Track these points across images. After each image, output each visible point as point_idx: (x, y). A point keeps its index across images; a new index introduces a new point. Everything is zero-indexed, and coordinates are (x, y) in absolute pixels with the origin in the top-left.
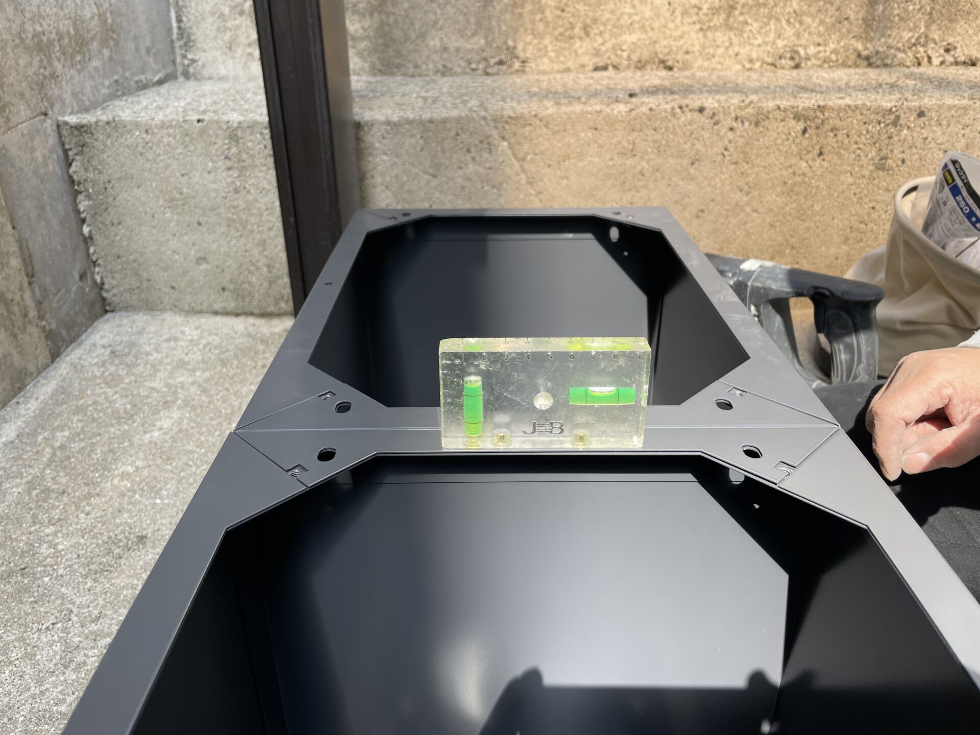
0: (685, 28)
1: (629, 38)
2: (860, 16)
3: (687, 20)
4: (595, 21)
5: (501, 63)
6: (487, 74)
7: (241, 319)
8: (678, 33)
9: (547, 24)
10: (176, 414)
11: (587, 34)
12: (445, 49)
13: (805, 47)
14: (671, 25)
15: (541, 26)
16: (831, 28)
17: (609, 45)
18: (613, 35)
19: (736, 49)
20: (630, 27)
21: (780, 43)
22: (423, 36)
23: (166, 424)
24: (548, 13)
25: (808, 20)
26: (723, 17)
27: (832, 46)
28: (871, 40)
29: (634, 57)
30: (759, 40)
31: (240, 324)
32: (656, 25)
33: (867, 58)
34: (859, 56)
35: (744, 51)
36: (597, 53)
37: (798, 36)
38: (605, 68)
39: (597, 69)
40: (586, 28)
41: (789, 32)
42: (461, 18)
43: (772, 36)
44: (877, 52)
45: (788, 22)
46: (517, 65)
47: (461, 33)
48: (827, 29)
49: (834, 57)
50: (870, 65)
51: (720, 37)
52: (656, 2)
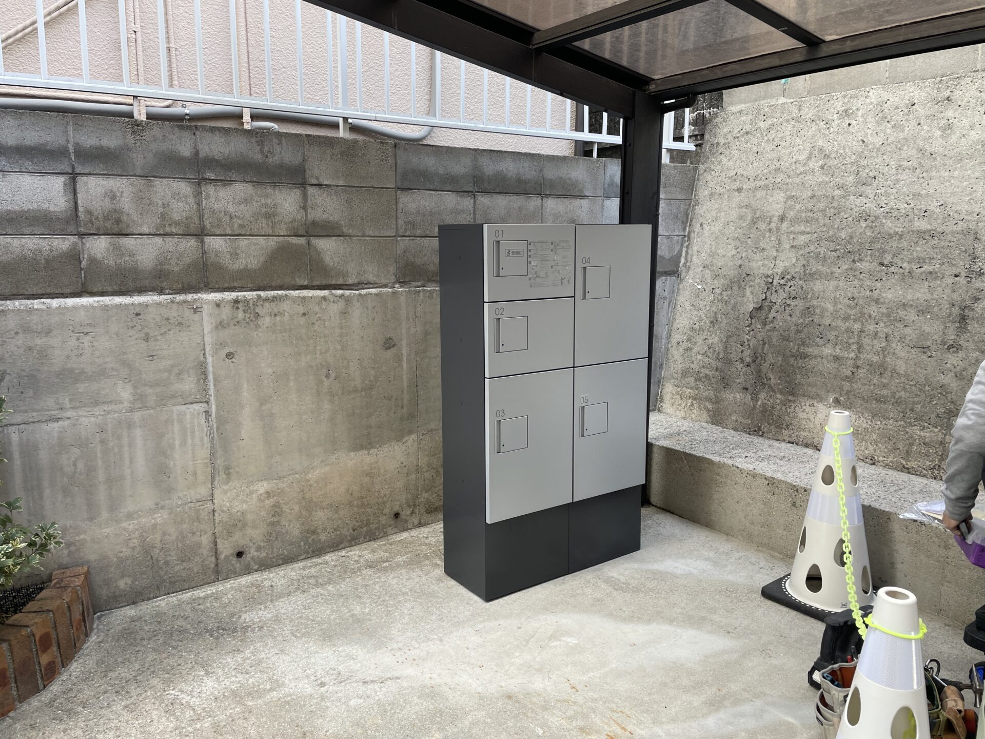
1: (803, 434)
2: (905, 449)
4: (791, 424)
5: (755, 431)
9: (773, 421)
11: (788, 429)
13: (878, 457)
15: (771, 421)
16: (890, 451)
17: (795, 434)
18: (797, 431)
20: (804, 430)
21: (867, 452)
22: (730, 415)
25: (880, 445)
27: (890, 459)
28: (910, 461)
29: (805, 442)
33: (908, 469)
34: (904, 467)
36: (790, 436)
37: (875, 451)
38: (792, 443)
39: (789, 442)
40: (787, 426)
41: (871, 448)
43: (863, 448)
44: (913, 467)
45: (871, 443)
46: (760, 433)
47: (743, 417)
48: (888, 451)
49: (891, 464)
50: (909, 473)
52: (816, 423)
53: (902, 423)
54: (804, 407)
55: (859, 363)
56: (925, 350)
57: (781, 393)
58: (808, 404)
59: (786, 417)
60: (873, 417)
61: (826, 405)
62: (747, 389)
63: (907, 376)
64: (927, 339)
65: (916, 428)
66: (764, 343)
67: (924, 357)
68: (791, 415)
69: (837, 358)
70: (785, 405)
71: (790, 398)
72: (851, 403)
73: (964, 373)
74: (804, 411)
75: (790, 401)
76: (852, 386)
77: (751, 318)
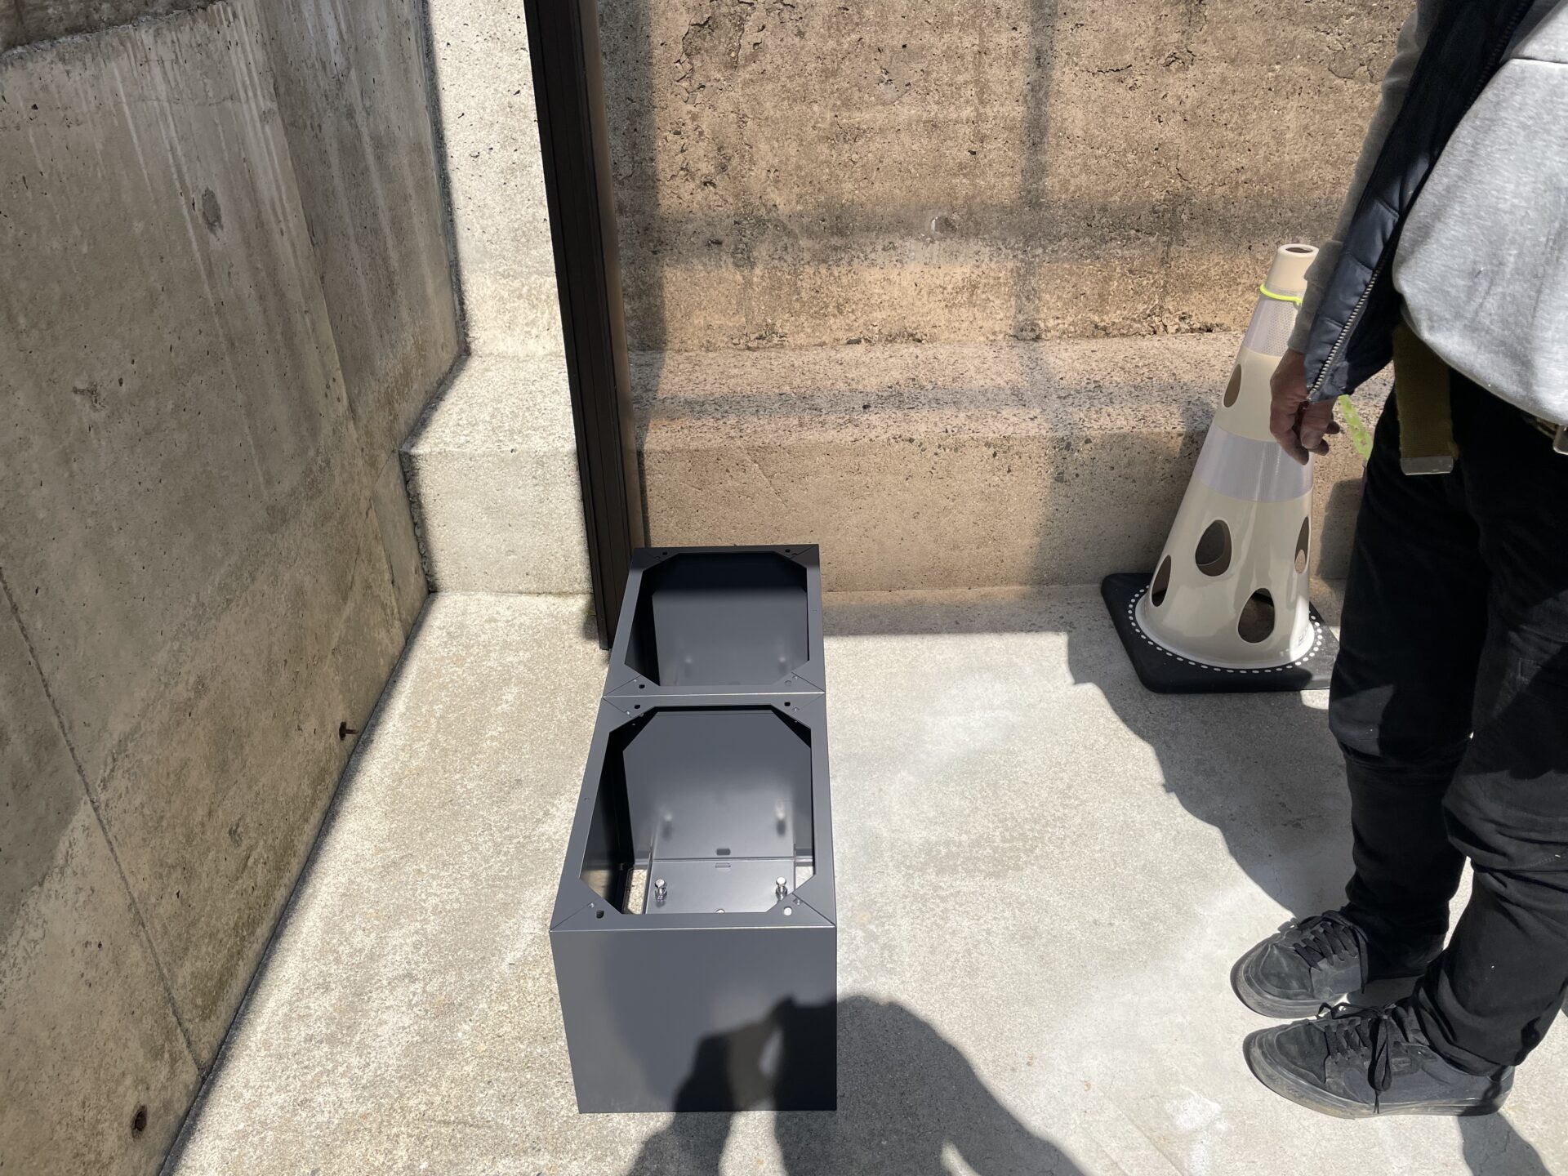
0: (932, 306)
2: (1096, 291)
3: (932, 298)
4: (847, 301)
5: (761, 338)
6: (749, 348)
7: (542, 598)
8: (926, 310)
9: (803, 304)
10: (515, 690)
11: (841, 313)
12: (709, 326)
14: (918, 303)
15: (797, 306)
16: (1068, 303)
17: (861, 321)
18: (864, 313)
19: (980, 323)
20: (880, 306)
21: (1021, 317)
22: (688, 315)
23: (510, 697)
24: (803, 294)
26: (966, 295)
27: (1070, 319)
28: (1107, 313)
29: (885, 332)
30: (1002, 315)
31: (543, 603)
32: (904, 303)
33: (1104, 329)
34: (1096, 327)
35: (987, 325)
36: (850, 329)
37: (1038, 311)
38: (858, 342)
39: (849, 342)
40: (838, 307)
42: (723, 299)
43: (1013, 311)
44: (1114, 323)
45: (1028, 298)
46: (776, 340)
47: (723, 312)
48: (1065, 304)
49: (1072, 329)
50: (1107, 335)
51: (964, 312)
52: (904, 283)
53: (1087, 240)
54: (873, 256)
55: (985, 128)
56: (1123, 75)
57: (811, 234)
58: (879, 247)
59: (834, 288)
60: (1026, 243)
61: (923, 239)
62: (719, 243)
63: (1088, 140)
64: (1126, 48)
65: (1113, 244)
66: (742, 120)
67: (1121, 90)
68: (844, 280)
69: (933, 125)
70: (824, 261)
71: (836, 241)
72: (976, 223)
73: (1199, 112)
74: (873, 264)
75: (835, 249)
76: (974, 185)
77: (688, 55)
